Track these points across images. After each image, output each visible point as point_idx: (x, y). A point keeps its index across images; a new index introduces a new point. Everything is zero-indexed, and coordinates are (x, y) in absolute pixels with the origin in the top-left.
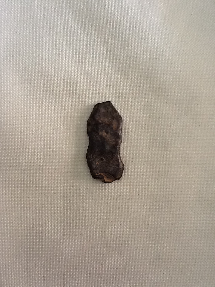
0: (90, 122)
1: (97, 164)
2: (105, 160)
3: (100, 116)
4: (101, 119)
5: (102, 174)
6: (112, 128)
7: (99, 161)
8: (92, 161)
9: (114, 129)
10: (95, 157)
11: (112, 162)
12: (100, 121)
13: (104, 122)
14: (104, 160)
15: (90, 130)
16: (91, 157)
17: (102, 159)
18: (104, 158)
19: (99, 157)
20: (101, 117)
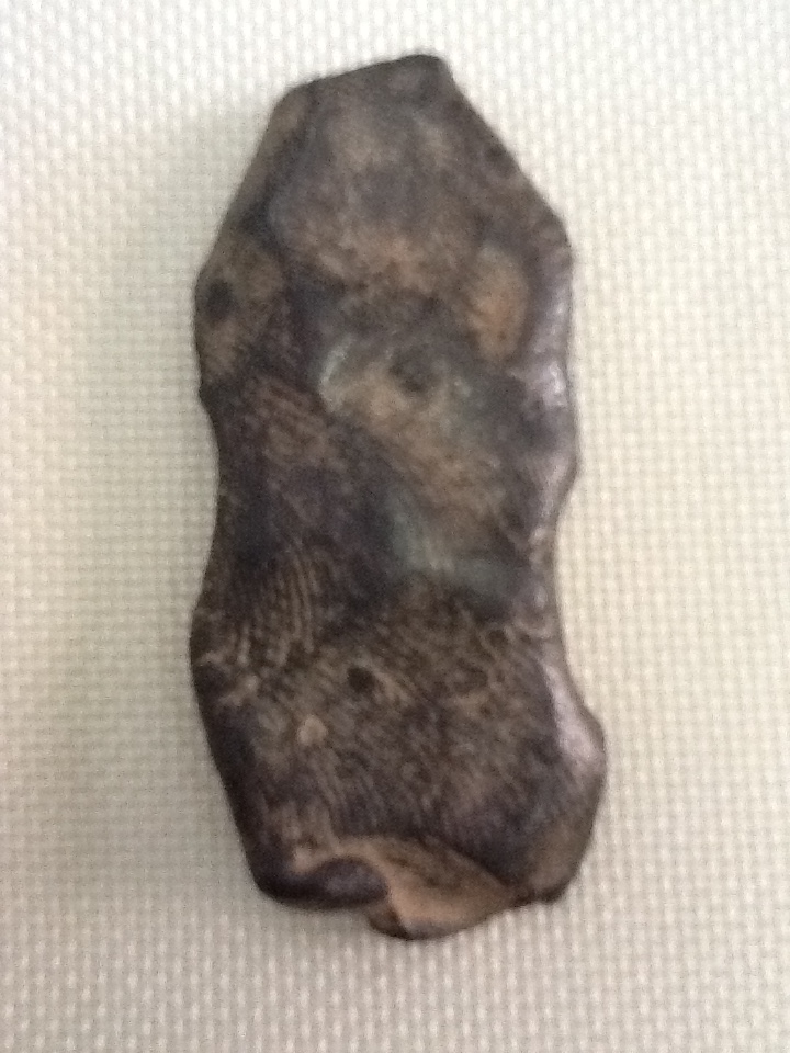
0: (229, 274)
1: (304, 736)
2: (391, 687)
3: (328, 208)
4: (347, 241)
5: (368, 850)
6: (470, 338)
7: (327, 704)
8: (247, 703)
9: (490, 346)
10: (281, 659)
11: (474, 715)
12: (333, 264)
13: (378, 277)
14: (382, 688)
15: (224, 361)
16: (243, 659)
17: (361, 682)
18: (389, 664)
19: (330, 652)
20: (343, 218)
